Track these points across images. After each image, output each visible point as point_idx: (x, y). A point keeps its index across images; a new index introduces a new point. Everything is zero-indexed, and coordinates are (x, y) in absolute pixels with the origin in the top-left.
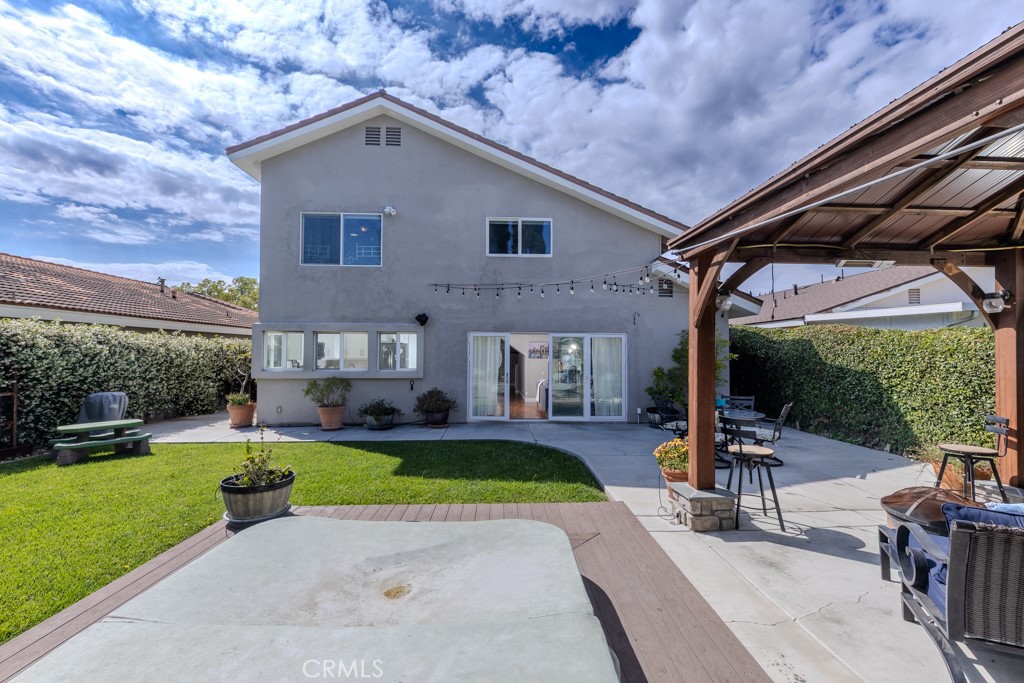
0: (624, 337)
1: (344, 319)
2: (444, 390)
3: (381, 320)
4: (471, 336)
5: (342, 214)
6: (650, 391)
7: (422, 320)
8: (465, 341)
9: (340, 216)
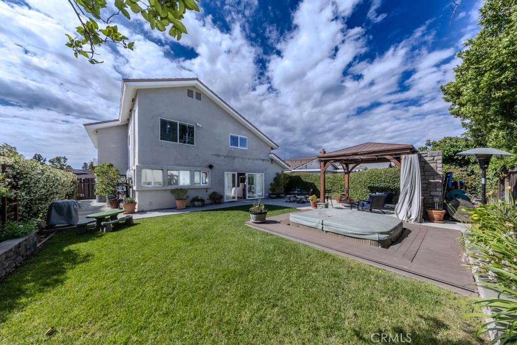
0: (263, 174)
1: (180, 165)
2: (218, 192)
3: (195, 166)
4: (226, 173)
5: (178, 122)
6: (270, 189)
7: (211, 167)
8: (224, 175)
9: (177, 123)
